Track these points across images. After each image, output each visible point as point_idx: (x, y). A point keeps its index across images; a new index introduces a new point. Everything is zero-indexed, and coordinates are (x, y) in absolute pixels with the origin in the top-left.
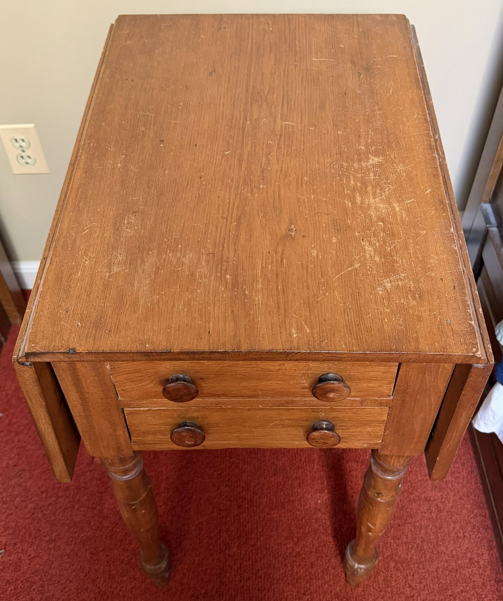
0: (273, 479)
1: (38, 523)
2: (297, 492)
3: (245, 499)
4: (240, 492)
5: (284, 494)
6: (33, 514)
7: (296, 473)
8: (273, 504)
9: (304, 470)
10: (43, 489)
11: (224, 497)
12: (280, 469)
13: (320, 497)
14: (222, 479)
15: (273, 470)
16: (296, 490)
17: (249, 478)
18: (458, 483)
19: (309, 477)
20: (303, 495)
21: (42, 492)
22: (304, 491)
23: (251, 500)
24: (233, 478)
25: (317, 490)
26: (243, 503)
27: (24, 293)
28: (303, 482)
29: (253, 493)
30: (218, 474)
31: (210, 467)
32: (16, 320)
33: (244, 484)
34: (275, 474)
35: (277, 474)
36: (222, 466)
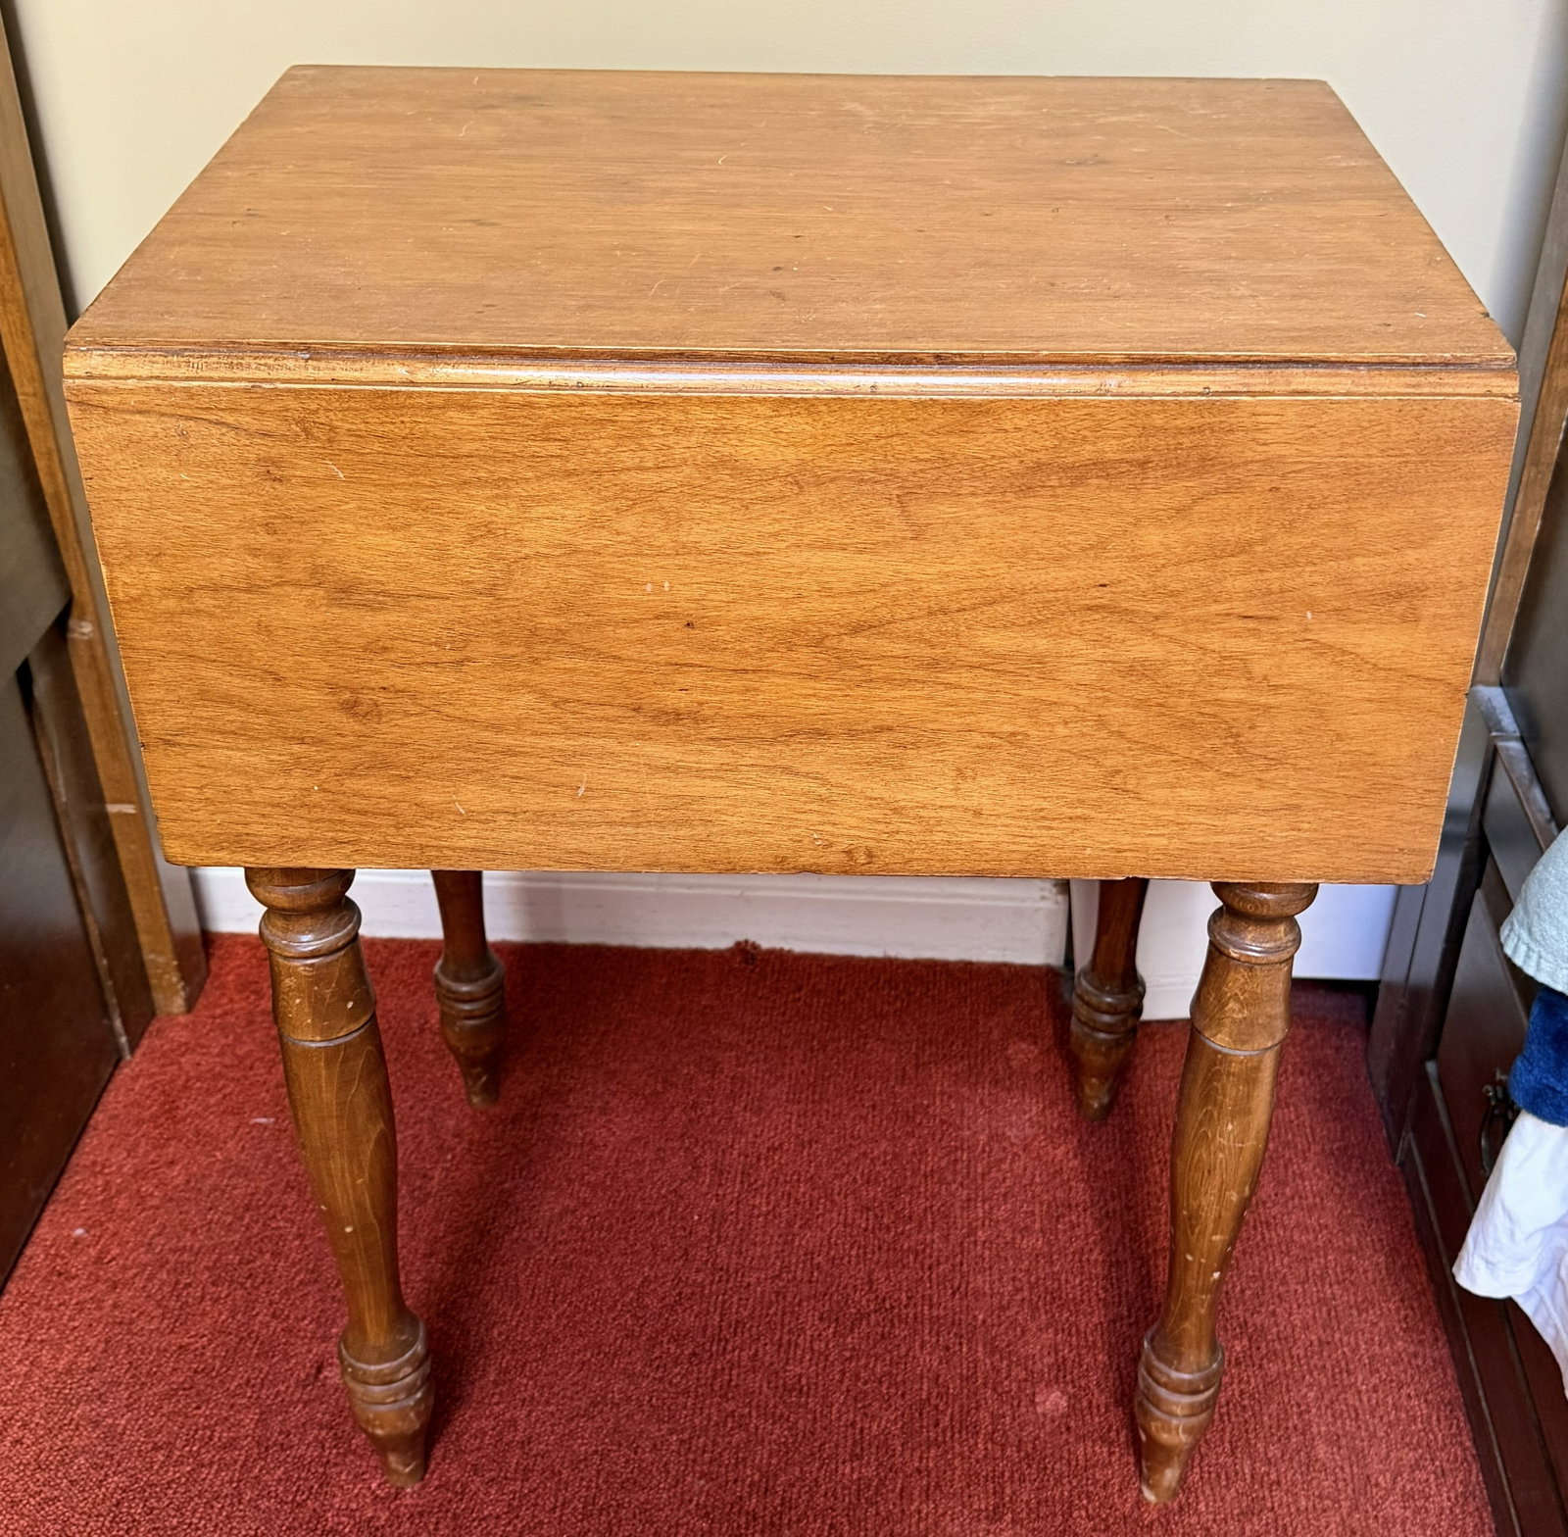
0: (847, 1470)
2: (919, 1512)
3: (755, 1519)
4: (741, 1498)
5: (878, 1514)
7: (921, 1458)
9: (947, 1452)
10: (161, 1438)
11: (692, 1506)
12: (870, 1445)
13: (988, 1531)
14: (691, 1456)
15: (850, 1443)
16: (913, 1509)
17: (774, 1461)
19: (958, 1472)
20: (936, 1524)
21: (156, 1448)
22: (940, 1511)
23: (772, 1524)
24: (726, 1455)
25: (980, 1510)
26: (747, 1529)
27: (208, 940)
28: (938, 1486)
29: (782, 1505)
30: (682, 1441)
31: (660, 1421)
32: (171, 1000)
33: (756, 1477)
34: (854, 1457)
35: (859, 1457)
36: (697, 1421)
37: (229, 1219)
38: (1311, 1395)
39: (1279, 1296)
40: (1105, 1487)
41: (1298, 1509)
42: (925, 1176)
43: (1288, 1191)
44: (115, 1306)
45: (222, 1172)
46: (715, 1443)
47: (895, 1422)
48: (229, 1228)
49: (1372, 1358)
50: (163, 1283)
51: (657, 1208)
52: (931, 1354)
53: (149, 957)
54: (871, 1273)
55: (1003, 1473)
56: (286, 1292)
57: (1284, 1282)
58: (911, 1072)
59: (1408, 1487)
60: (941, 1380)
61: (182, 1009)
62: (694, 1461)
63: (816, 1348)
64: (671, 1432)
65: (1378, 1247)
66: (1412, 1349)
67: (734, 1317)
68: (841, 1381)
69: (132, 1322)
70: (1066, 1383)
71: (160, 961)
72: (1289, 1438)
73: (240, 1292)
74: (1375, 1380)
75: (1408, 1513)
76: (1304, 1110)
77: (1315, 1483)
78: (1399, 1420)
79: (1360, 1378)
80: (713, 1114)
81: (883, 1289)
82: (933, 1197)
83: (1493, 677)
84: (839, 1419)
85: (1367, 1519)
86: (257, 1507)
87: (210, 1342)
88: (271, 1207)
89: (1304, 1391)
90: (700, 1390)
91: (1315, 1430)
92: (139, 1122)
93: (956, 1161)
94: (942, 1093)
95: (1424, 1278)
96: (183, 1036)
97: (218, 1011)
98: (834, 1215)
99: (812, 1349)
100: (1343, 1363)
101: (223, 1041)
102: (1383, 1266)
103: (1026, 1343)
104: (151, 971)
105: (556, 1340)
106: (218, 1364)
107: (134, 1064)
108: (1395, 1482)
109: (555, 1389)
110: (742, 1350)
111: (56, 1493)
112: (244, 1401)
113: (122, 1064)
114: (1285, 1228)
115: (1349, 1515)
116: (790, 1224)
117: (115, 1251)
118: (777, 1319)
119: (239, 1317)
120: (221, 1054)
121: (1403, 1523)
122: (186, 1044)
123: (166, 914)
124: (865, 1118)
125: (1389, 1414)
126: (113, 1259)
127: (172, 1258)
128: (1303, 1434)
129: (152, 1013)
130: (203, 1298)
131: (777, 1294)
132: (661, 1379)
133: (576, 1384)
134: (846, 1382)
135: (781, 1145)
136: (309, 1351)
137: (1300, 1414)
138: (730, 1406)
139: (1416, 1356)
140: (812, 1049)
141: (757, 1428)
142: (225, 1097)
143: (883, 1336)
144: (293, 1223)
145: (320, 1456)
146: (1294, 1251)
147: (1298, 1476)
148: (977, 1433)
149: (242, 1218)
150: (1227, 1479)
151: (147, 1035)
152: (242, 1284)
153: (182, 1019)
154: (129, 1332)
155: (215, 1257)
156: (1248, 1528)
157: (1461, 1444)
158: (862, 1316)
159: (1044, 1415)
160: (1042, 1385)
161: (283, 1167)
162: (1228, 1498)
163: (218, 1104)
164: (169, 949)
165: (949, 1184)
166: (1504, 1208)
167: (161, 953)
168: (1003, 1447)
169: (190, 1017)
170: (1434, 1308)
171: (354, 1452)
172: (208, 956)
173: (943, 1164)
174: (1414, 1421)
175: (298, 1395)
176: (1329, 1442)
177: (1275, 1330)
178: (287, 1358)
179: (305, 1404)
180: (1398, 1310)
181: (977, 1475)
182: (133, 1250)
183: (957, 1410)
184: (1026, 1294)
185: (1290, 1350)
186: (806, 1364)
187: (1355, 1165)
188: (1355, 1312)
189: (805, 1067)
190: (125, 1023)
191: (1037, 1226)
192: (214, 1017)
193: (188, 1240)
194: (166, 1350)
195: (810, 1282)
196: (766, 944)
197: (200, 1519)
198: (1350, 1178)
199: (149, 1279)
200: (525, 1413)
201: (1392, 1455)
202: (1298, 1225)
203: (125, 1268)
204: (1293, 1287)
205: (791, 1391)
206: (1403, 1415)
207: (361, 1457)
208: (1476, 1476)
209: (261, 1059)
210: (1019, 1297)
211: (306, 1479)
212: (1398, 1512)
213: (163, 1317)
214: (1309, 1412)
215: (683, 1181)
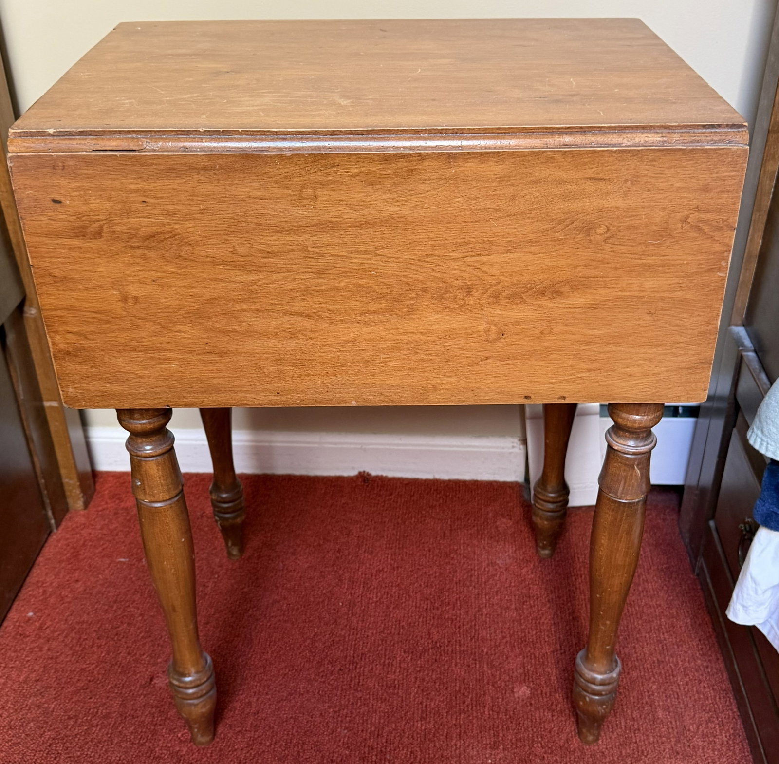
0: (419, 725)
1: (55, 758)
2: (456, 745)
3: (372, 749)
4: (365, 739)
5: (435, 746)
6: (50, 745)
7: (456, 719)
8: (416, 758)
9: (469, 716)
10: (71, 713)
11: (340, 743)
12: (430, 713)
13: (491, 754)
14: (340, 719)
15: (420, 712)
16: (453, 743)
17: (382, 721)
18: (714, 750)
19: (475, 726)
20: (464, 751)
21: (69, 718)
22: (467, 744)
23: (381, 751)
24: (357, 718)
25: (486, 744)
26: (368, 754)
27: (95, 474)
28: (465, 732)
29: (386, 742)
30: (336, 712)
31: (324, 702)
32: (76, 502)
33: (373, 729)
34: (422, 718)
35: (425, 719)
36: (343, 702)
37: (106, 607)
38: (655, 687)
39: (637, 639)
40: (550, 732)
41: (649, 742)
42: (456, 583)
43: (640, 589)
44: (49, 650)
45: (102, 585)
46: (352, 713)
47: (443, 702)
48: (106, 611)
49: (685, 669)
50: (73, 638)
51: (321, 600)
52: (460, 669)
53: (65, 481)
54: (429, 630)
55: (498, 727)
56: (135, 642)
57: (639, 632)
58: (448, 533)
59: (705, 731)
60: (466, 681)
61: (82, 507)
62: (341, 721)
63: (402, 666)
64: (330, 707)
65: (687, 615)
66: (705, 664)
67: (360, 652)
68: (415, 682)
69: (57, 657)
70: (529, 682)
71: (71, 483)
72: (643, 708)
73: (111, 643)
74: (687, 679)
75: (705, 744)
76: (648, 549)
77: (657, 730)
78: (699, 698)
79: (679, 678)
80: (349, 555)
81: (436, 637)
82: (460, 593)
83: (740, 322)
84: (414, 700)
85: (684, 747)
86: (120, 746)
87: (97, 666)
88: (127, 601)
89: (651, 685)
90: (344, 687)
91: (657, 704)
92: (60, 562)
93: (471, 576)
94: (464, 543)
95: (711, 630)
96: (83, 520)
97: (100, 508)
98: (411, 602)
99: (400, 667)
100: (670, 671)
101: (102, 523)
102: (689, 624)
103: (509, 663)
104: (66, 488)
105: (271, 663)
106: (100, 677)
107: (57, 534)
108: (698, 729)
109: (271, 687)
110: (365, 668)
111: (19, 740)
112: (114, 695)
113: (52, 534)
114: (639, 606)
115: (675, 745)
116: (388, 607)
117: (49, 623)
118: (383, 652)
119: (111, 654)
120: (102, 529)
121: (703, 749)
122: (84, 524)
123: (74, 458)
124: (425, 556)
125: (694, 695)
126: (48, 627)
127: (78, 627)
128: (651, 706)
129: (66, 510)
130: (93, 645)
131: (382, 640)
132: (324, 682)
133: (281, 684)
134: (418, 682)
135: (383, 569)
136: (147, 670)
137: (649, 696)
138: (359, 695)
139: (707, 667)
140: (398, 523)
141: (373, 705)
142: (103, 549)
143: (436, 660)
144: (138, 608)
145: (152, 721)
146: (644, 617)
147: (649, 726)
148: (485, 706)
149: (112, 607)
150: (612, 728)
151: (64, 520)
152: (113, 639)
153: (82, 512)
154: (56, 663)
155: (99, 625)
156: (624, 752)
157: (732, 710)
158: (425, 651)
159: (519, 698)
160: (517, 683)
161: (133, 582)
162: (613, 737)
163: (101, 552)
164: (75, 476)
165: (468, 587)
166: (752, 577)
167: (70, 479)
168: (498, 713)
169: (86, 511)
170: (716, 644)
171: (169, 719)
172: (95, 483)
173: (465, 577)
174: (708, 699)
175: (141, 692)
176: (664, 710)
177: (635, 655)
178: (135, 673)
179: (145, 696)
180: (698, 645)
181: (485, 727)
182: (57, 623)
183: (474, 695)
184: (508, 639)
185: (643, 665)
186: (397, 674)
187: (674, 576)
188: (676, 647)
189: (395, 532)
190: (53, 513)
191: (513, 607)
192: (97, 511)
193: (85, 617)
194: (74, 671)
195: (399, 634)
196: (374, 473)
197: (92, 752)
198: (672, 582)
199: (66, 637)
200: (255, 699)
201: (697, 716)
202: (646, 604)
203: (53, 632)
204: (644, 635)
205: (390, 687)
206: (702, 696)
207: (173, 721)
208: (740, 725)
209: (122, 531)
210: (505, 641)
211: (145, 732)
212: (700, 743)
213: (73, 655)
214: (653, 695)
215: (334, 587)
